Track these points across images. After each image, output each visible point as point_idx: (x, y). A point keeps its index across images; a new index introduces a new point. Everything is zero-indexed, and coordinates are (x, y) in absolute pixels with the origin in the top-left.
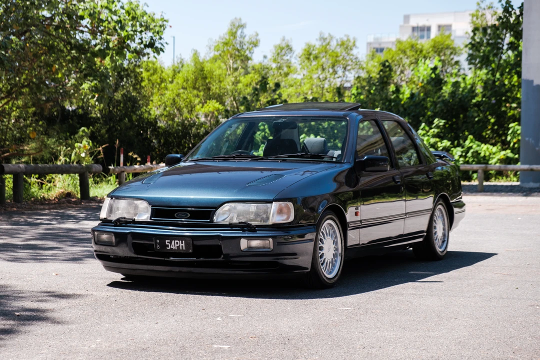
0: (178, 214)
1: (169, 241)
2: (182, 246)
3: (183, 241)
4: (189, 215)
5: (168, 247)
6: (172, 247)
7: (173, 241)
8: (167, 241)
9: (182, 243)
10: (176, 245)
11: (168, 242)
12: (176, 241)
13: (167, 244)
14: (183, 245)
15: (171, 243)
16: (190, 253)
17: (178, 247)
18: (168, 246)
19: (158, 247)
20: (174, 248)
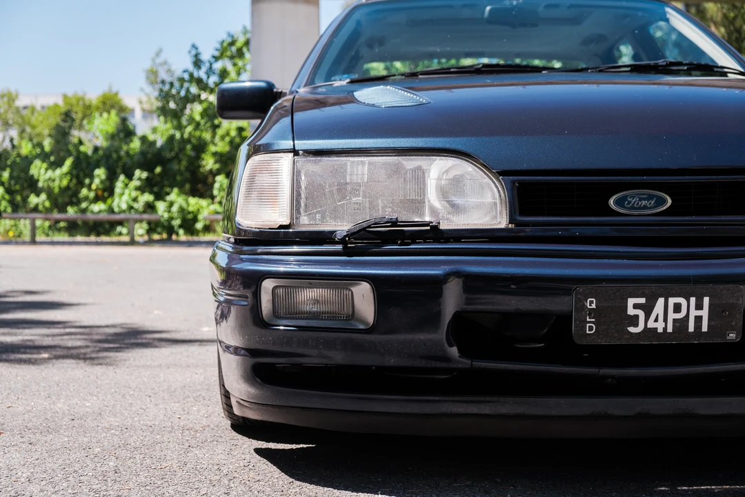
0: (624, 198)
1: (642, 301)
2: (699, 319)
3: (706, 300)
4: (670, 201)
5: (636, 325)
6: (651, 324)
7: (661, 301)
8: (631, 302)
9: (699, 306)
10: (672, 316)
11: (636, 306)
12: (672, 301)
13: (631, 311)
14: (705, 313)
15: (648, 309)
16: (732, 344)
17: (681, 324)
18: (634, 320)
19: (590, 327)
20: (660, 326)
